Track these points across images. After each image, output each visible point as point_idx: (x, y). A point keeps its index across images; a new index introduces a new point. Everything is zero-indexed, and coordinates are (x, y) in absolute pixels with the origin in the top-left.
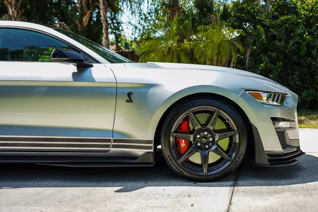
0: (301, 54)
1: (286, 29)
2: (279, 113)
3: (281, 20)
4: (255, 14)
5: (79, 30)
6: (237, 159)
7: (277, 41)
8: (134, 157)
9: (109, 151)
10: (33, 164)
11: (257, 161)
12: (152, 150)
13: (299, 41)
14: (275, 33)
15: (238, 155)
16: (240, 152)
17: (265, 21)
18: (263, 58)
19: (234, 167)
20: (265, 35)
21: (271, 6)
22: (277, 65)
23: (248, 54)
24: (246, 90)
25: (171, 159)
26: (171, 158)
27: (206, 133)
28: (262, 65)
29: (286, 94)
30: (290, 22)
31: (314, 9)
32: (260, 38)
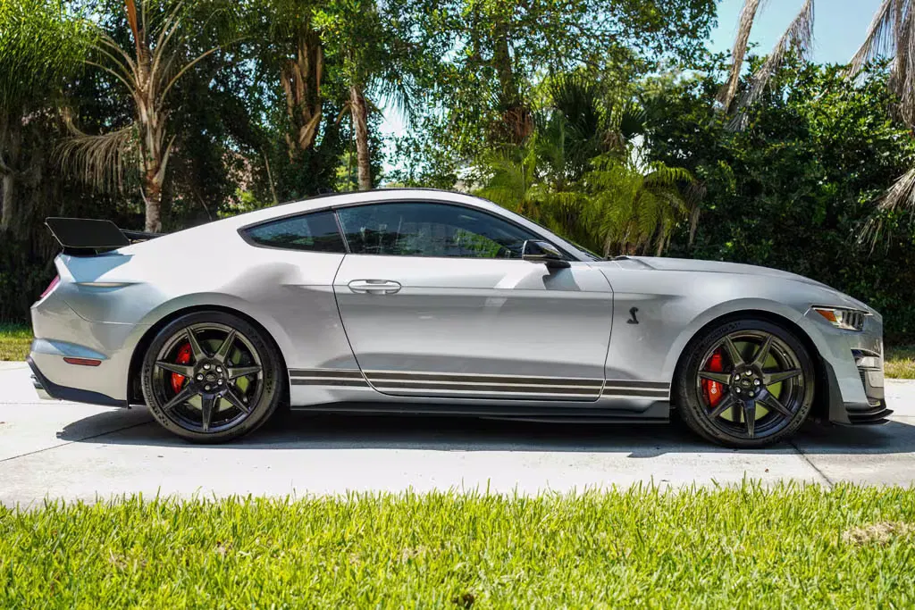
0: (813, 223)
1: (781, 169)
2: (860, 344)
3: (772, 151)
4: (713, 134)
5: (291, 155)
6: (801, 413)
7: (763, 195)
8: (638, 410)
9: (596, 399)
10: (476, 418)
11: (832, 417)
12: (668, 399)
13: (811, 195)
14: (758, 180)
15: (803, 408)
16: (806, 402)
17: (738, 153)
18: (732, 229)
19: (796, 425)
20: (735, 181)
21: (746, 118)
22: (761, 244)
23: (695, 220)
24: (813, 306)
25: (698, 412)
26: (698, 409)
27: (749, 373)
28: (729, 244)
29: (866, 313)
30: (790, 154)
31: (842, 125)
32: (724, 187)
